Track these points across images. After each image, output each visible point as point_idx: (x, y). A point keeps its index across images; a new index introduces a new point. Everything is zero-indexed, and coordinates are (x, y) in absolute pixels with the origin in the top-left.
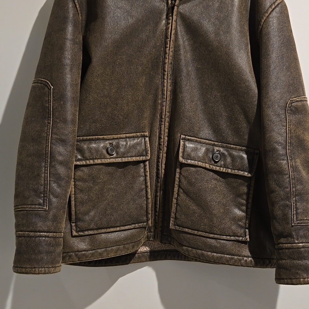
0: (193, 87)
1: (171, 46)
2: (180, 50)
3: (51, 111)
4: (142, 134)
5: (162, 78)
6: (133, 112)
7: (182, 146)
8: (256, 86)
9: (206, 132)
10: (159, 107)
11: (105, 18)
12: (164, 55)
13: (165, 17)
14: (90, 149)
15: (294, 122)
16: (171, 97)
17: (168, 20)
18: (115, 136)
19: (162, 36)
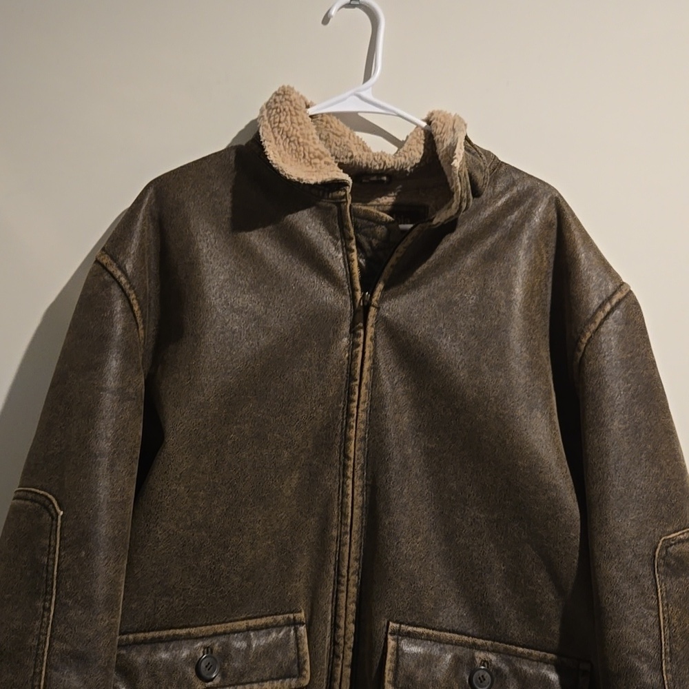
0: (419, 497)
1: (362, 399)
2: (383, 407)
3: (53, 575)
4: (288, 617)
5: (339, 475)
6: (268, 561)
7: (392, 654)
8: (576, 500)
9: (453, 612)
10: (334, 548)
11: (201, 336)
12: (346, 418)
13: (347, 330)
14: (152, 667)
15: (677, 596)
16: (364, 520)
17: (354, 338)
18: (220, 628)
19: (339, 375)
